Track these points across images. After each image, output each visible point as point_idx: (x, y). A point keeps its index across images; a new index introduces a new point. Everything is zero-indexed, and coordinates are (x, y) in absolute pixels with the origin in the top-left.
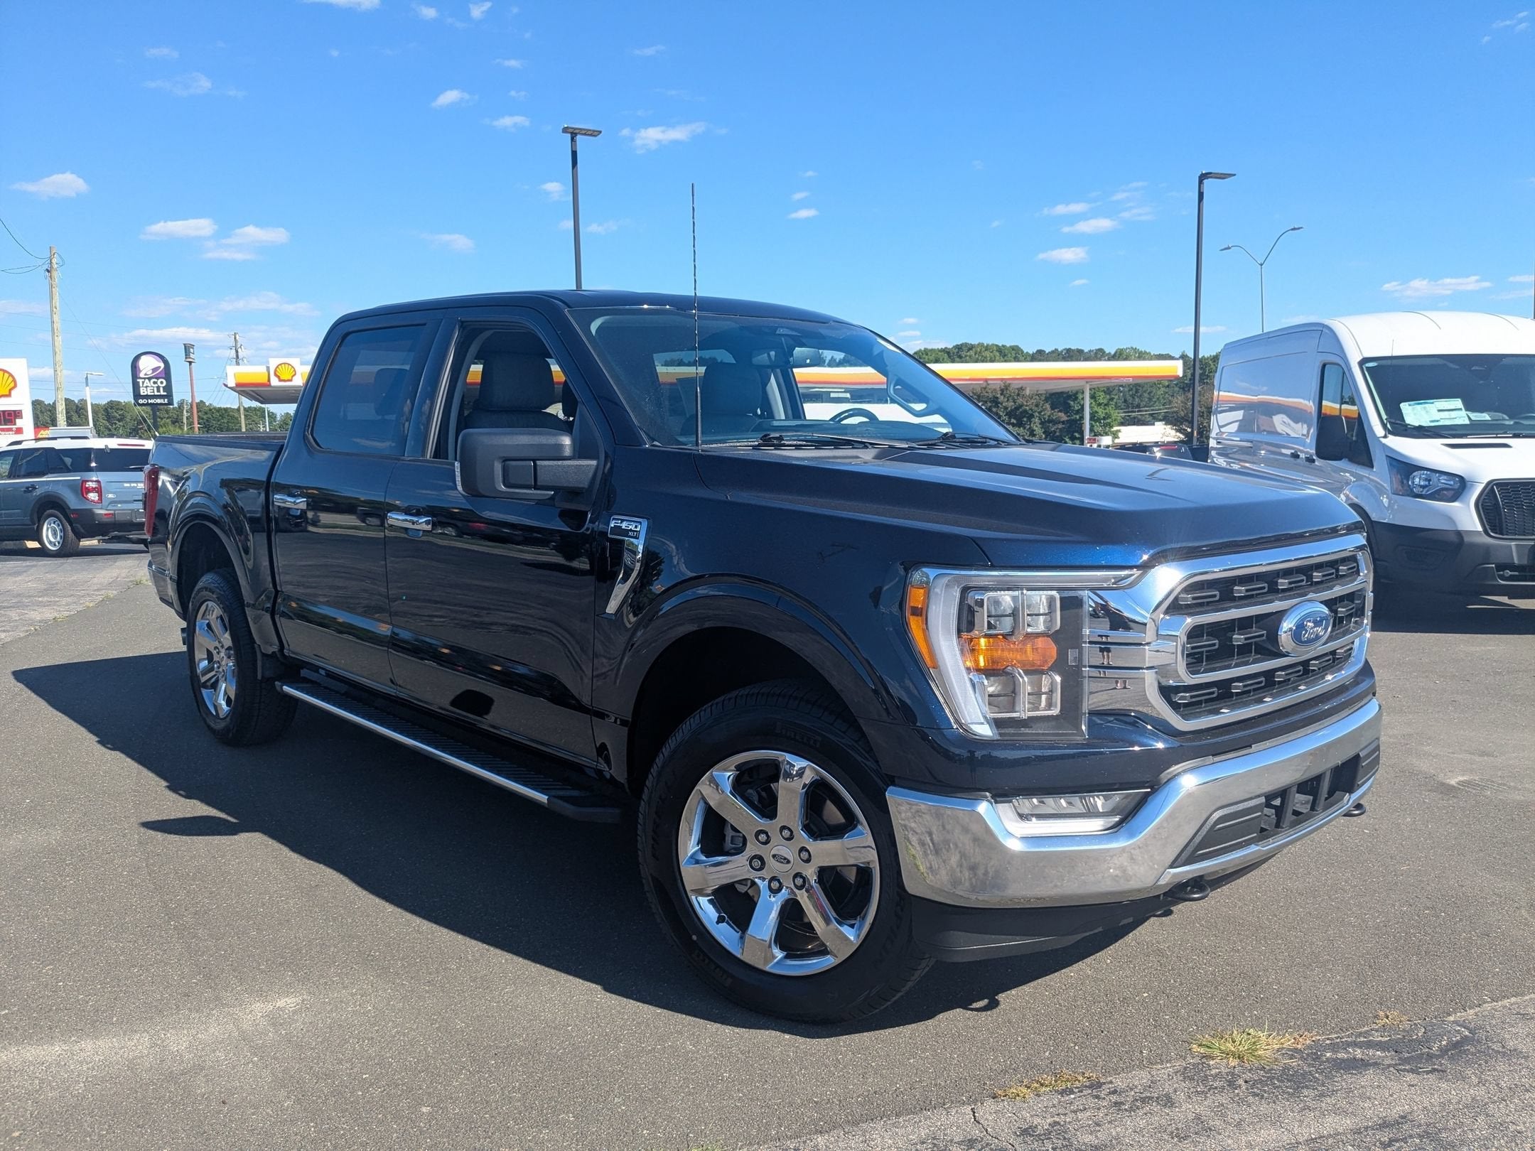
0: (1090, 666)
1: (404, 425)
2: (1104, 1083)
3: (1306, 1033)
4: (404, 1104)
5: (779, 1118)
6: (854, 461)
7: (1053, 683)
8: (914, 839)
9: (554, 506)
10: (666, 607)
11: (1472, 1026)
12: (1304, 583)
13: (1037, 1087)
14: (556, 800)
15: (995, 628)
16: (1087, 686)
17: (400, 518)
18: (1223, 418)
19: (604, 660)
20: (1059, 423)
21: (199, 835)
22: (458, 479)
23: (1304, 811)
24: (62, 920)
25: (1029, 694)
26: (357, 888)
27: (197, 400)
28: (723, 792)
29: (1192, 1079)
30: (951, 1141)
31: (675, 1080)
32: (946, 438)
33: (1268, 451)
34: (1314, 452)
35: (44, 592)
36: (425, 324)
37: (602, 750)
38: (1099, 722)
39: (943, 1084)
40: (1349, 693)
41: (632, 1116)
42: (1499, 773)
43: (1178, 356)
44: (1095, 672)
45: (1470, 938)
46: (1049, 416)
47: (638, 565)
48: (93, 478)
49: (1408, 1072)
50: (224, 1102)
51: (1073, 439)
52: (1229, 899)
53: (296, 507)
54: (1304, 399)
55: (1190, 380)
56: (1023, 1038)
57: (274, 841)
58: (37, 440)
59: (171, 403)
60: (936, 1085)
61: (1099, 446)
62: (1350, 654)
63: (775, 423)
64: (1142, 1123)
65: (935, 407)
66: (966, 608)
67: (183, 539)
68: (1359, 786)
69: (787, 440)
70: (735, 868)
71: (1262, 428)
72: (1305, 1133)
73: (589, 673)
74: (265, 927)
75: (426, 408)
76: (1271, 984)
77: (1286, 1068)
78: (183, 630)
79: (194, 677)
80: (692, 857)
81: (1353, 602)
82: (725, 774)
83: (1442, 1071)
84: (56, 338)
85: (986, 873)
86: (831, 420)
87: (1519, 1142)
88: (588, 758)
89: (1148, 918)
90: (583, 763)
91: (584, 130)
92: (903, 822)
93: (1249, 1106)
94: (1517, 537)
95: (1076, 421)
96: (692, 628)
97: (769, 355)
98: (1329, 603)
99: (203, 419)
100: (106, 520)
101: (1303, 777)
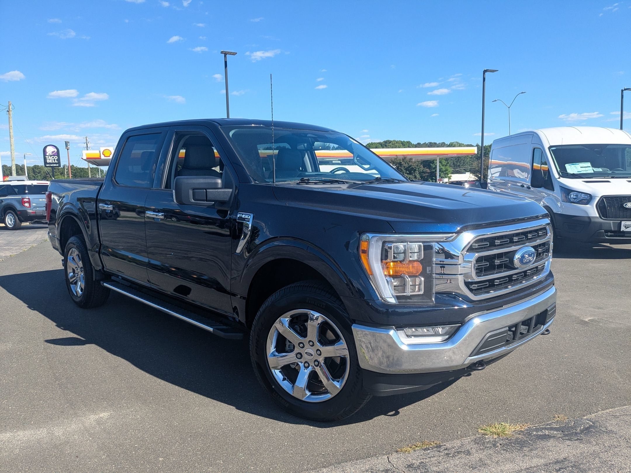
0: (436, 274)
1: (153, 174)
2: (442, 446)
3: (525, 424)
4: (152, 457)
5: (308, 461)
6: (339, 189)
7: (421, 281)
8: (364, 346)
9: (214, 208)
10: (261, 250)
11: (593, 421)
12: (524, 239)
13: (414, 447)
14: (216, 330)
15: (397, 258)
16: (435, 282)
17: (152, 213)
18: (493, 171)
19: (235, 272)
20: (427, 173)
21: (69, 345)
22: (174, 197)
23: (525, 333)
24: (11, 381)
25: (411, 285)
26: (134, 367)
27: (71, 165)
28: (285, 327)
29: (478, 444)
30: (379, 470)
31: (265, 446)
32: (377, 180)
33: (512, 184)
34: (530, 184)
35: (7, 245)
36: (161, 133)
37: (235, 309)
38: (440, 297)
39: (376, 446)
40: (544, 284)
41: (247, 461)
42: (606, 316)
43: (475, 145)
44: (438, 276)
45: (593, 384)
46: (422, 170)
47: (249, 233)
48: (27, 197)
49: (567, 440)
50: (77, 457)
51: (432, 179)
52: (494, 369)
53: (108, 209)
54: (526, 163)
55: (480, 155)
56: (409, 427)
57: (100, 348)
58: (4, 181)
59: (60, 166)
60: (373, 447)
61: (443, 182)
62: (544, 268)
63: (307, 174)
64: (458, 462)
65: (373, 166)
66: (384, 250)
67: (62, 222)
68: (547, 322)
69: (311, 181)
70: (290, 358)
71: (509, 175)
72: (524, 466)
73: (229, 277)
74: (96, 384)
75: (162, 167)
76: (511, 404)
77: (517, 439)
78: (62, 260)
79: (67, 280)
80: (272, 353)
81: (545, 246)
82: (286, 319)
83: (581, 440)
84: (11, 139)
85: (393, 359)
86: (330, 172)
87: (612, 469)
88: (230, 313)
89: (461, 377)
90: (228, 315)
91: (230, 52)
92: (359, 339)
93: (502, 454)
94: (613, 219)
95: (433, 172)
96: (272, 258)
97: (304, 145)
98: (535, 247)
99: (73, 172)
100: (32, 214)
101: (524, 319)
